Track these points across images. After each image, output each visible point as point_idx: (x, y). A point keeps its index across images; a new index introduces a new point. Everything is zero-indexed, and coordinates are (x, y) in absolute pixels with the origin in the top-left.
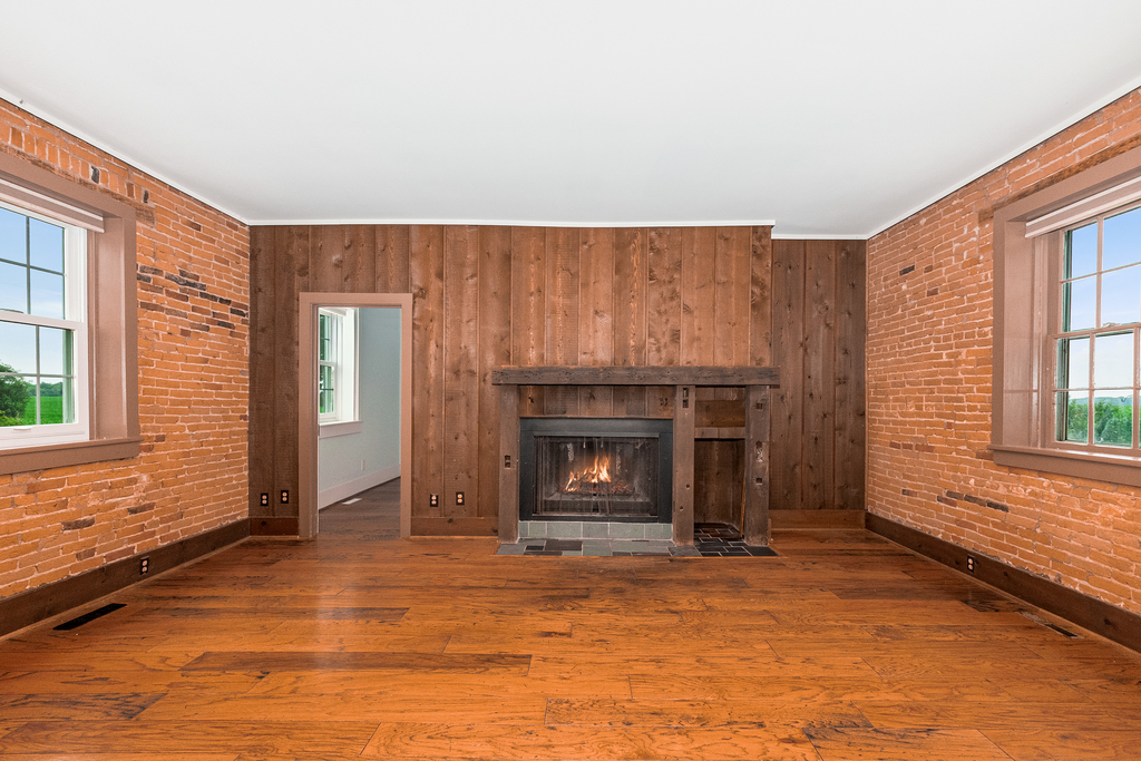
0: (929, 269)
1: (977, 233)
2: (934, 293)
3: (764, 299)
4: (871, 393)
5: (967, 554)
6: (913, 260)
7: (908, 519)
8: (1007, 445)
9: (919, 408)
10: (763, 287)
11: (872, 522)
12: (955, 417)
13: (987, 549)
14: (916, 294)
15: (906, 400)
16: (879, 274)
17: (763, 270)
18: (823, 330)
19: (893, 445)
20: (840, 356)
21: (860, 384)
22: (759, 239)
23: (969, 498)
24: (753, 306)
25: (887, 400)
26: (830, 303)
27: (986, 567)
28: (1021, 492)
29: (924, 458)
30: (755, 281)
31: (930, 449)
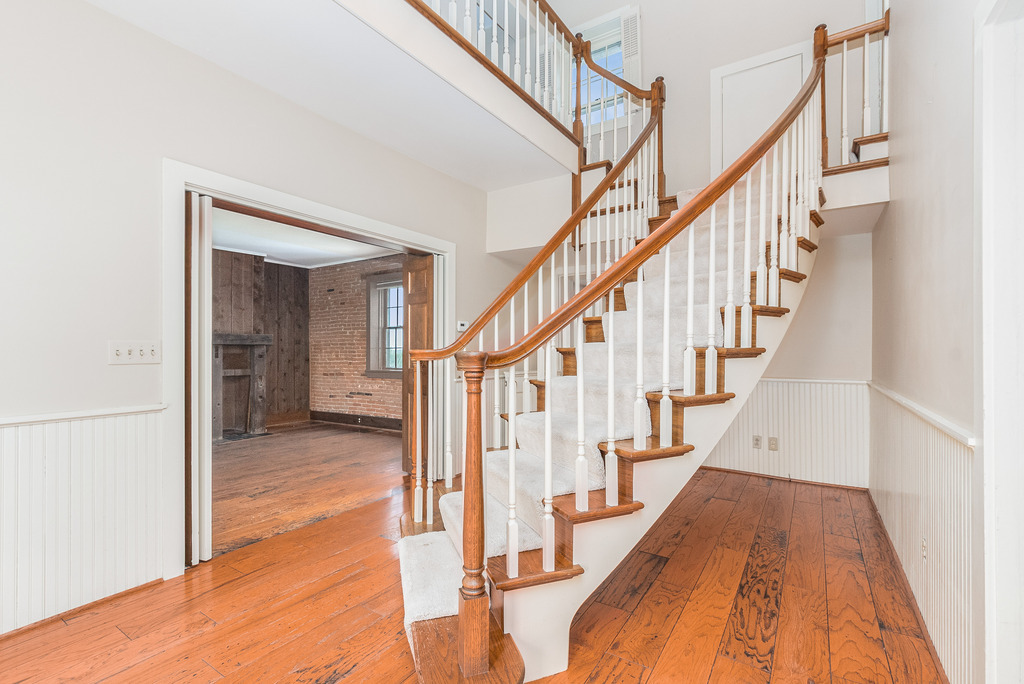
0: (341, 292)
1: (362, 283)
2: (343, 303)
3: (261, 296)
4: (312, 349)
5: (358, 417)
6: (333, 286)
7: (332, 408)
8: (372, 369)
9: (337, 356)
10: (260, 290)
11: (315, 415)
12: (352, 359)
13: (365, 412)
14: (335, 302)
15: (331, 352)
16: (316, 288)
17: (261, 280)
18: (288, 316)
19: (325, 374)
20: (297, 329)
21: (307, 344)
22: (258, 262)
23: (359, 393)
24: (255, 300)
25: (321, 352)
26: (292, 300)
27: (366, 420)
28: (376, 387)
29: (339, 379)
30: (255, 286)
31: (343, 374)
